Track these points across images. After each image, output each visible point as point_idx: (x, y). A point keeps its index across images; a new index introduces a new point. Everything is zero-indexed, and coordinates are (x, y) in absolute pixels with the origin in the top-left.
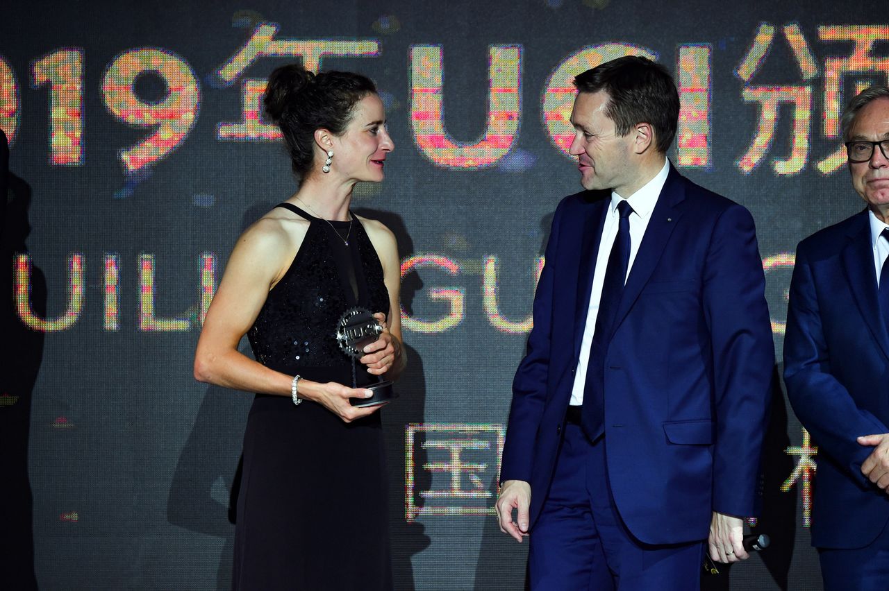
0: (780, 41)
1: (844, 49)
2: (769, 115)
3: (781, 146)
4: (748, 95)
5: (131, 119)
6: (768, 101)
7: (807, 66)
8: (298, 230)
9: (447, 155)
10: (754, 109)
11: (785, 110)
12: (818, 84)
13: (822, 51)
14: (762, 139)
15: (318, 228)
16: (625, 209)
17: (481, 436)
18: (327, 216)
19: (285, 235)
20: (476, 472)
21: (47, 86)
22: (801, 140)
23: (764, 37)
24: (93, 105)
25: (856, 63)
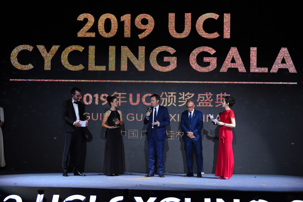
0: (164, 94)
1: (170, 94)
2: (163, 100)
3: (164, 103)
4: (161, 99)
5: (103, 100)
6: (163, 99)
7: (167, 96)
8: (110, 112)
9: (132, 104)
10: (162, 100)
11: (165, 100)
12: (168, 98)
13: (168, 95)
14: (163, 103)
15: (112, 112)
16: (156, 109)
17: (136, 131)
18: (113, 110)
19: (109, 113)
20: (135, 134)
21: (95, 97)
22: (166, 103)
23: (163, 93)
24: (99, 99)
25: (171, 96)
